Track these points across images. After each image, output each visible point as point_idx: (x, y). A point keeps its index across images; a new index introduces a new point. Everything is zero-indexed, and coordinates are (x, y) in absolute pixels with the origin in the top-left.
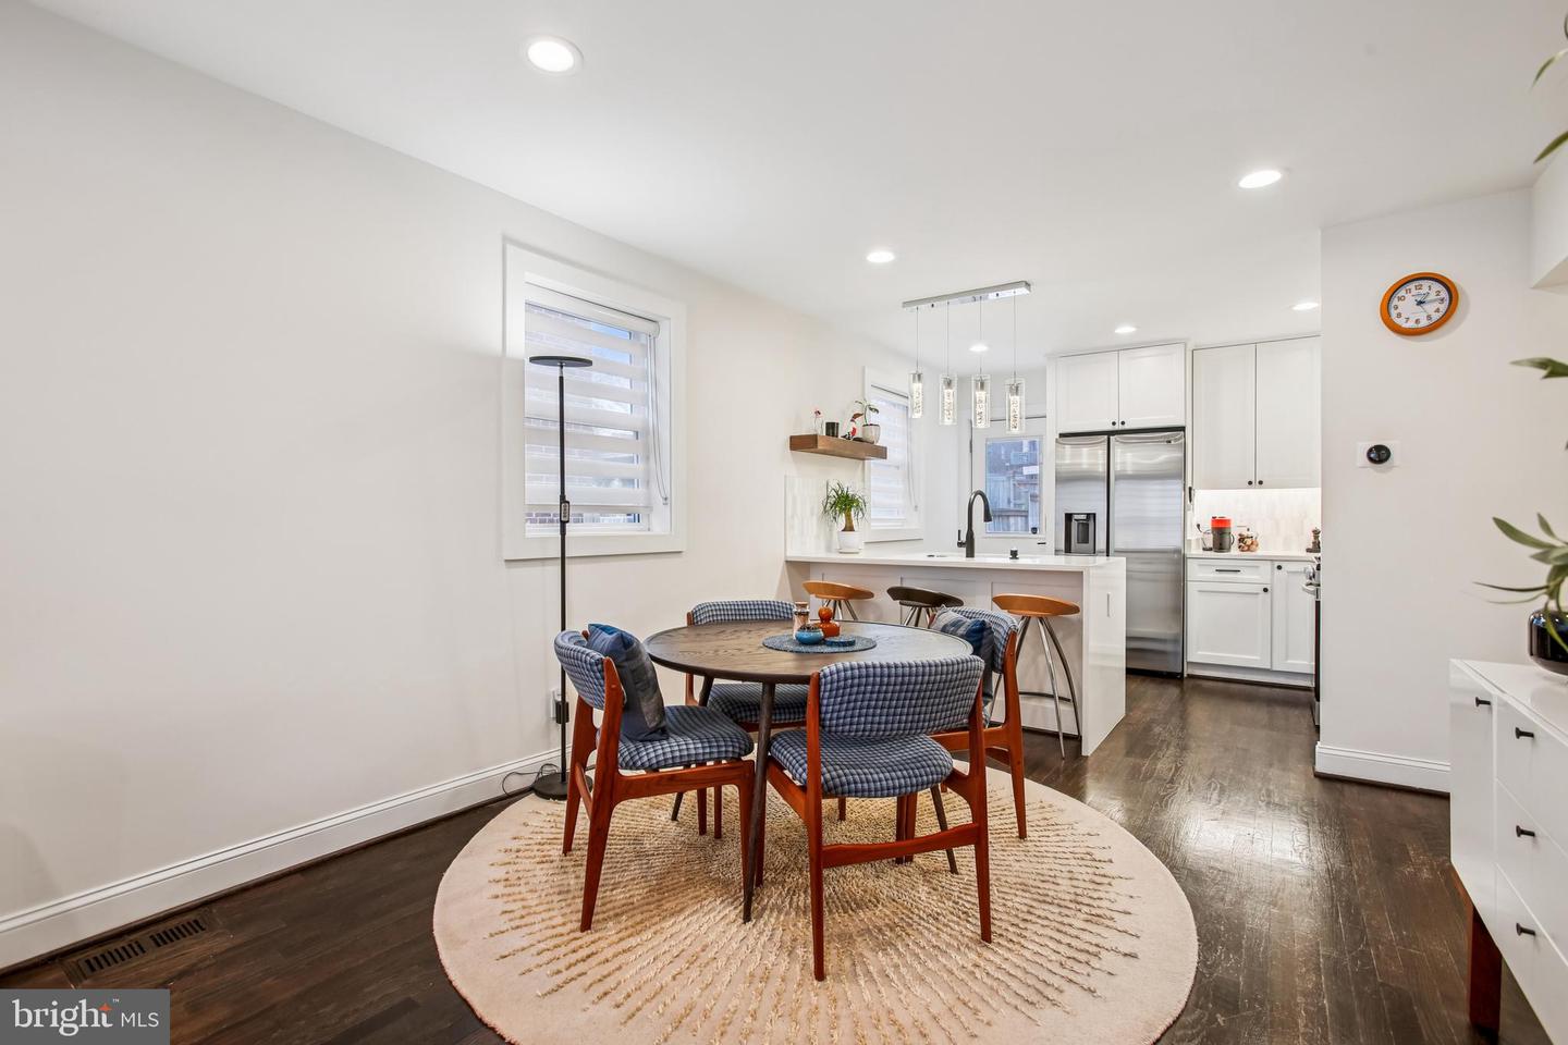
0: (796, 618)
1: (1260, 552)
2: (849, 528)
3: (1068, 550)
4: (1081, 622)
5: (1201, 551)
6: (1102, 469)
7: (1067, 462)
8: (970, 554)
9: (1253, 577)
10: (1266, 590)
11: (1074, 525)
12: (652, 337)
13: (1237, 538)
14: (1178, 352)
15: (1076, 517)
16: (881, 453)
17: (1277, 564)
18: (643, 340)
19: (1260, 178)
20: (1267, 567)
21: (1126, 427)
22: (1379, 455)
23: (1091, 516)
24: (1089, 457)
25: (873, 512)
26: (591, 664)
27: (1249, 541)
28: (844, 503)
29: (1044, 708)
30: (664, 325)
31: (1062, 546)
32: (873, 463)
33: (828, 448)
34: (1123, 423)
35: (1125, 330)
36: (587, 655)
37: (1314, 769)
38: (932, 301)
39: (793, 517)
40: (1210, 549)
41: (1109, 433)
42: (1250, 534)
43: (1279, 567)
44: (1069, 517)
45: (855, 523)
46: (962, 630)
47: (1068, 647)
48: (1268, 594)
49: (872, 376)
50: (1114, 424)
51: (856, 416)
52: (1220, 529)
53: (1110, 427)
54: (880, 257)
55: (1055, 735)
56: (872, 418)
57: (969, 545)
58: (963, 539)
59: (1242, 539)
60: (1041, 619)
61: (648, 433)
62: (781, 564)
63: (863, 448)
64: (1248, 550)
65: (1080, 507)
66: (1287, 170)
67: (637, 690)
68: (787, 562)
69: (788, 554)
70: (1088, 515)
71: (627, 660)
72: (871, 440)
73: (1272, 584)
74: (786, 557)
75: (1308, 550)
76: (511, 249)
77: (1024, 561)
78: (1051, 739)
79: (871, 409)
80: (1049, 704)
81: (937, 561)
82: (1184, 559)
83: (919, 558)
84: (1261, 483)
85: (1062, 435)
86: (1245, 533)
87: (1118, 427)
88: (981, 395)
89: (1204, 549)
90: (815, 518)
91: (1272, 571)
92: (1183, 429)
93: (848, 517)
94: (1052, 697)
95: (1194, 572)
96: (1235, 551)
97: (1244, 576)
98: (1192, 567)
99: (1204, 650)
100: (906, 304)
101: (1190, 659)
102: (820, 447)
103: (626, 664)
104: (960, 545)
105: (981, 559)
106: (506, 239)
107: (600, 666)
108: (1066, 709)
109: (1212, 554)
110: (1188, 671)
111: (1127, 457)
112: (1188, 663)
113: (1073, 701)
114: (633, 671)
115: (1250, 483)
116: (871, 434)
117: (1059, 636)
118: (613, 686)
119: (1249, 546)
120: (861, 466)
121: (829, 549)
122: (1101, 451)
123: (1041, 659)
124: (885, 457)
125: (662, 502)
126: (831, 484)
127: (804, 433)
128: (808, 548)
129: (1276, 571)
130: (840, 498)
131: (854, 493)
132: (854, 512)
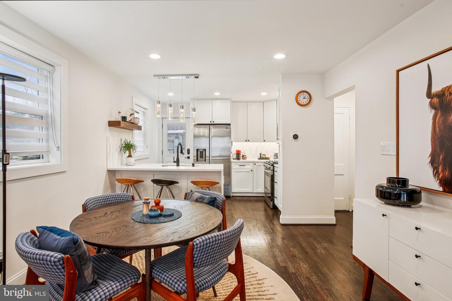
1: (248, 160)
2: (130, 156)
3: (197, 160)
4: (219, 187)
6: (208, 134)
7: (197, 132)
8: (178, 165)
9: (249, 167)
11: (199, 153)
12: (51, 73)
14: (229, 102)
15: (200, 150)
16: (139, 128)
17: (254, 163)
18: (46, 73)
19: (280, 56)
21: (214, 123)
22: (296, 137)
23: (204, 150)
24: (204, 131)
25: (138, 149)
26: (54, 262)
27: (245, 157)
28: (128, 147)
30: (57, 68)
32: (136, 132)
33: (124, 126)
34: (213, 122)
35: (217, 94)
36: (52, 256)
37: (280, 223)
38: (164, 76)
39: (109, 152)
40: (235, 159)
41: (210, 125)
42: (245, 154)
43: (255, 164)
44: (197, 150)
45: (132, 154)
46: (206, 201)
48: (252, 172)
49: (135, 100)
50: (211, 122)
51: (132, 114)
52: (238, 153)
53: (209, 123)
54: (155, 56)
56: (136, 115)
57: (177, 162)
58: (175, 160)
59: (243, 156)
60: (208, 187)
62: (106, 171)
63: (133, 126)
64: (245, 159)
65: (201, 147)
66: (287, 55)
67: (81, 265)
68: (108, 171)
69: (108, 167)
71: (75, 251)
72: (136, 123)
73: (253, 169)
74: (107, 168)
75: (259, 159)
79: (136, 112)
81: (167, 168)
82: (230, 162)
84: (249, 141)
85: (195, 124)
86: (244, 154)
87: (212, 123)
88: (182, 110)
90: (117, 153)
92: (230, 125)
93: (130, 152)
95: (234, 166)
96: (241, 160)
97: (246, 167)
99: (237, 188)
100: (155, 76)
102: (122, 126)
103: (75, 253)
104: (174, 162)
105: (181, 168)
107: (61, 262)
109: (236, 160)
110: (232, 195)
111: (215, 132)
112: (232, 192)
114: (78, 256)
115: (246, 141)
116: (136, 121)
118: (72, 271)
120: (131, 133)
121: (122, 164)
124: (141, 130)
125: (56, 149)
126: (123, 140)
127: (113, 119)
128: (115, 165)
129: (254, 165)
130: (126, 144)
131: (131, 143)
132: (132, 150)
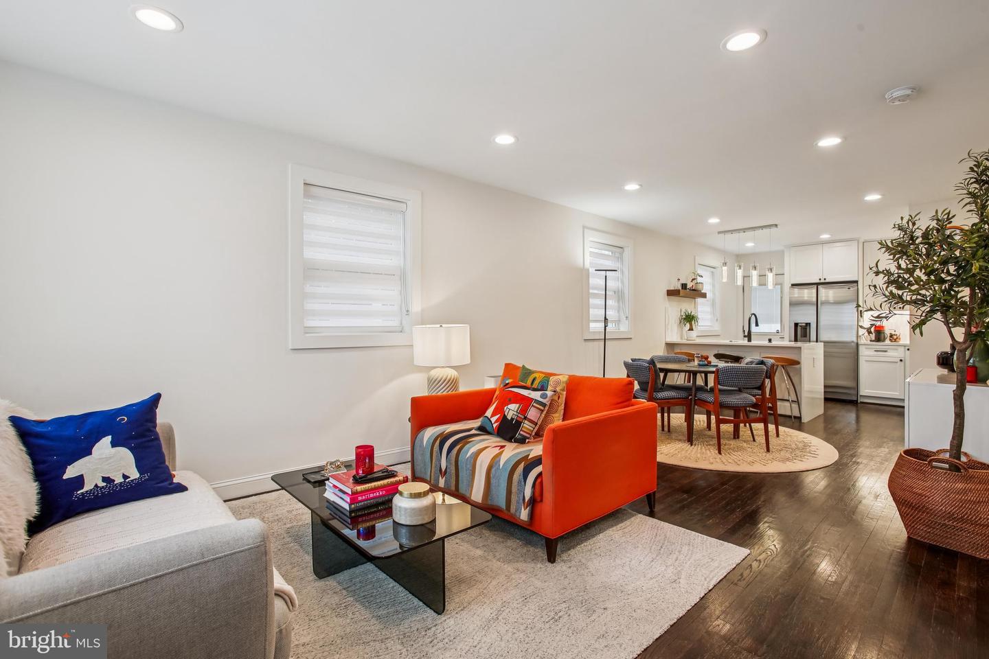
0: (696, 359)
2: (691, 329)
3: (796, 340)
4: (800, 368)
5: (869, 342)
6: (815, 299)
7: (796, 296)
8: (750, 340)
9: (895, 354)
10: (901, 360)
11: (799, 328)
13: (889, 335)
14: (855, 243)
15: (800, 325)
16: (704, 296)
17: (907, 348)
20: (902, 349)
21: (827, 281)
23: (808, 324)
24: (808, 294)
25: (701, 322)
27: (895, 337)
28: (689, 319)
29: (785, 406)
30: (626, 249)
31: (793, 339)
32: (700, 300)
33: (683, 295)
34: (825, 280)
35: (825, 236)
38: (732, 231)
39: (668, 324)
40: (873, 341)
41: (817, 284)
42: (896, 333)
43: (908, 350)
44: (796, 325)
45: (694, 327)
47: (795, 380)
48: (902, 363)
49: (698, 260)
50: (820, 280)
51: (693, 280)
52: (879, 331)
53: (818, 281)
55: (790, 417)
56: (699, 280)
57: (749, 337)
58: (746, 334)
59: (891, 336)
60: (783, 366)
61: (619, 291)
62: (664, 345)
63: (695, 293)
64: (894, 341)
65: (802, 320)
68: (666, 344)
69: (667, 340)
70: (807, 324)
72: (700, 290)
73: (905, 358)
76: (586, 230)
77: (774, 343)
78: (788, 419)
79: (699, 276)
80: (787, 404)
81: (734, 343)
82: (857, 345)
83: (727, 342)
85: (793, 285)
86: (893, 333)
87: (822, 281)
89: (871, 341)
90: (676, 325)
91: (905, 351)
92: (856, 282)
93: (691, 325)
94: (789, 400)
95: (863, 352)
96: (887, 342)
97: (890, 353)
98: (862, 349)
99: (868, 389)
100: (719, 233)
101: (861, 394)
102: (681, 294)
104: (745, 336)
105: (754, 342)
106: (584, 227)
108: (795, 406)
109: (874, 343)
110: (860, 399)
111: (827, 294)
112: (861, 396)
113: (798, 402)
116: (699, 287)
117: (791, 375)
119: (895, 339)
120: (693, 302)
121: (682, 338)
122: (814, 291)
123: (783, 385)
124: (706, 297)
125: (625, 318)
126: (683, 310)
127: (672, 288)
128: (674, 338)
129: (907, 352)
130: (686, 316)
131: (692, 314)
132: (693, 322)
